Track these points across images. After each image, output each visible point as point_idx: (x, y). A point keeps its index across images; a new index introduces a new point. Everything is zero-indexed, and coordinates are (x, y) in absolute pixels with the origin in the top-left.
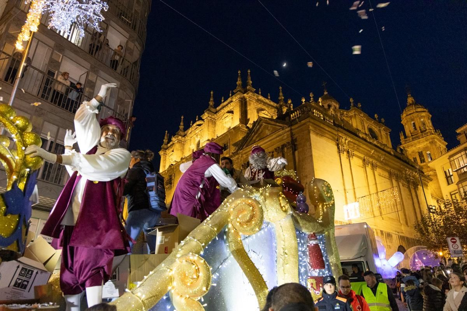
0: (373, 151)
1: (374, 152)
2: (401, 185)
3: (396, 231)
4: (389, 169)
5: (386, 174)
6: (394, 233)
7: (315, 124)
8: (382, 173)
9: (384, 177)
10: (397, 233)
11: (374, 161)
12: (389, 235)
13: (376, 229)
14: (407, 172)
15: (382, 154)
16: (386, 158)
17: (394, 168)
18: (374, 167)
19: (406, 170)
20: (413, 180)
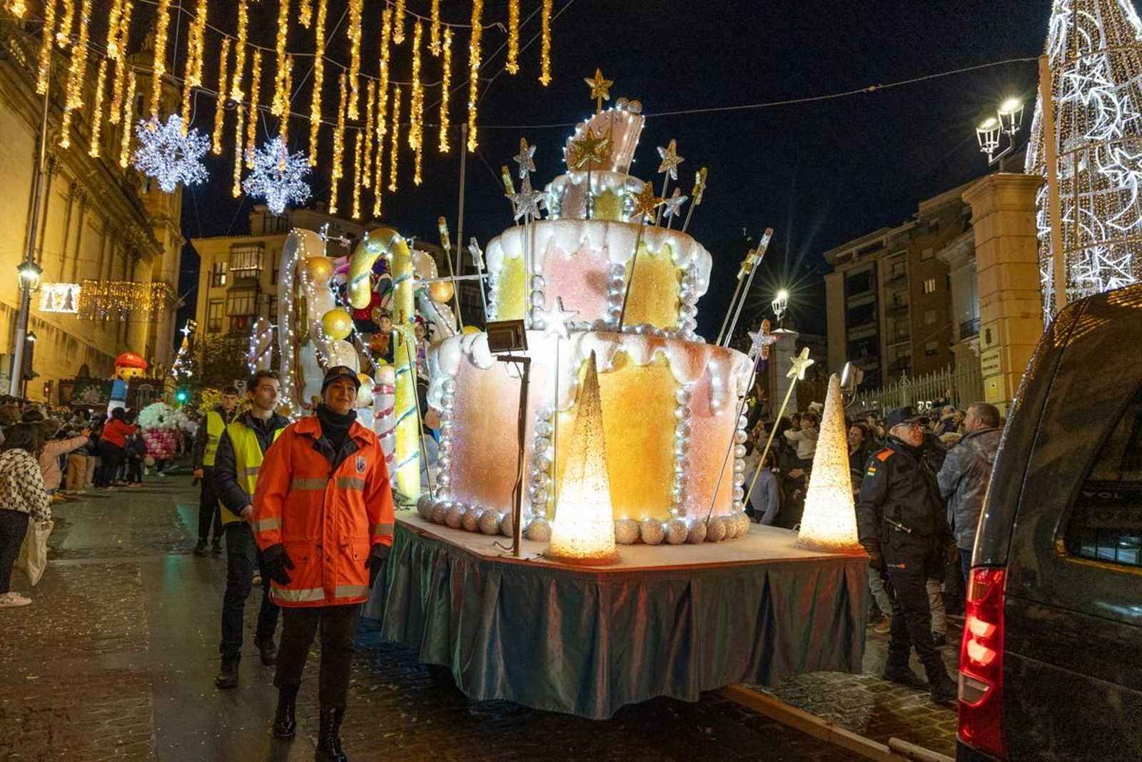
0: (93, 172)
1: (95, 174)
2: (116, 251)
3: (85, 338)
4: (106, 214)
5: (99, 223)
6: (83, 340)
7: (10, 80)
8: (93, 220)
9: (95, 229)
10: (86, 342)
11: (90, 195)
12: (74, 343)
13: (57, 329)
14: (132, 227)
15: (107, 183)
16: (111, 192)
17: (115, 215)
18: (85, 203)
19: (132, 225)
20: (136, 245)
